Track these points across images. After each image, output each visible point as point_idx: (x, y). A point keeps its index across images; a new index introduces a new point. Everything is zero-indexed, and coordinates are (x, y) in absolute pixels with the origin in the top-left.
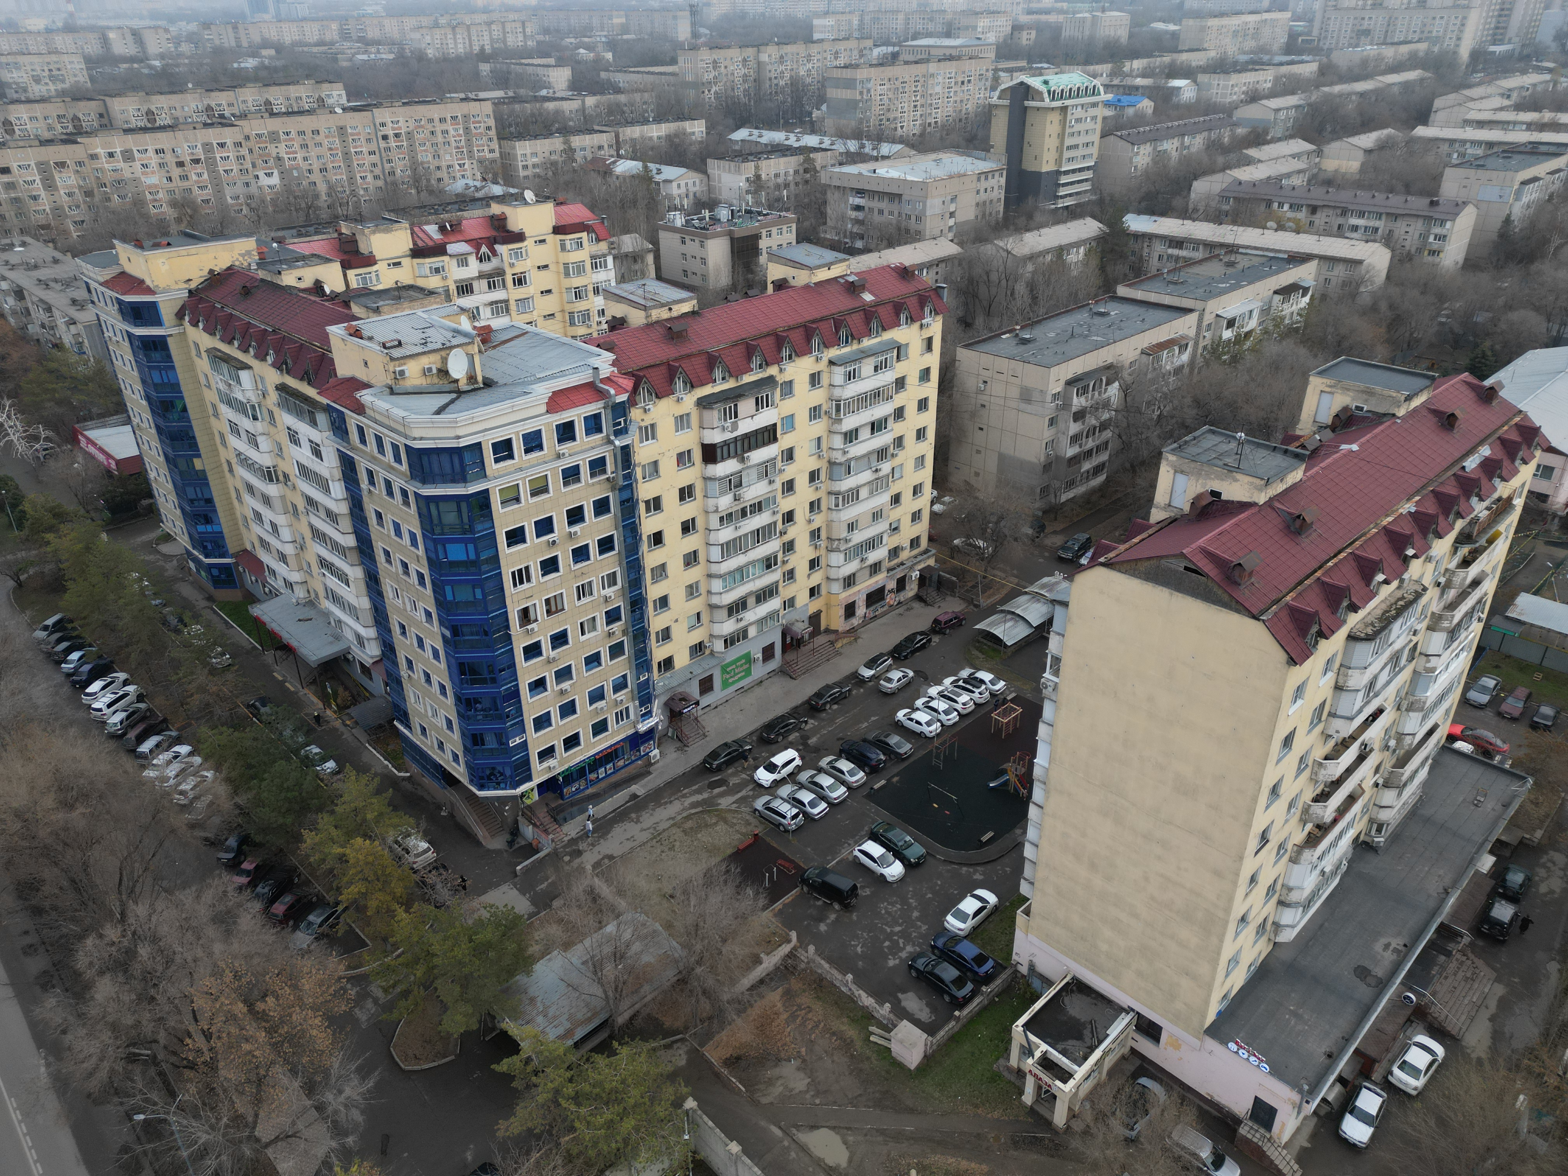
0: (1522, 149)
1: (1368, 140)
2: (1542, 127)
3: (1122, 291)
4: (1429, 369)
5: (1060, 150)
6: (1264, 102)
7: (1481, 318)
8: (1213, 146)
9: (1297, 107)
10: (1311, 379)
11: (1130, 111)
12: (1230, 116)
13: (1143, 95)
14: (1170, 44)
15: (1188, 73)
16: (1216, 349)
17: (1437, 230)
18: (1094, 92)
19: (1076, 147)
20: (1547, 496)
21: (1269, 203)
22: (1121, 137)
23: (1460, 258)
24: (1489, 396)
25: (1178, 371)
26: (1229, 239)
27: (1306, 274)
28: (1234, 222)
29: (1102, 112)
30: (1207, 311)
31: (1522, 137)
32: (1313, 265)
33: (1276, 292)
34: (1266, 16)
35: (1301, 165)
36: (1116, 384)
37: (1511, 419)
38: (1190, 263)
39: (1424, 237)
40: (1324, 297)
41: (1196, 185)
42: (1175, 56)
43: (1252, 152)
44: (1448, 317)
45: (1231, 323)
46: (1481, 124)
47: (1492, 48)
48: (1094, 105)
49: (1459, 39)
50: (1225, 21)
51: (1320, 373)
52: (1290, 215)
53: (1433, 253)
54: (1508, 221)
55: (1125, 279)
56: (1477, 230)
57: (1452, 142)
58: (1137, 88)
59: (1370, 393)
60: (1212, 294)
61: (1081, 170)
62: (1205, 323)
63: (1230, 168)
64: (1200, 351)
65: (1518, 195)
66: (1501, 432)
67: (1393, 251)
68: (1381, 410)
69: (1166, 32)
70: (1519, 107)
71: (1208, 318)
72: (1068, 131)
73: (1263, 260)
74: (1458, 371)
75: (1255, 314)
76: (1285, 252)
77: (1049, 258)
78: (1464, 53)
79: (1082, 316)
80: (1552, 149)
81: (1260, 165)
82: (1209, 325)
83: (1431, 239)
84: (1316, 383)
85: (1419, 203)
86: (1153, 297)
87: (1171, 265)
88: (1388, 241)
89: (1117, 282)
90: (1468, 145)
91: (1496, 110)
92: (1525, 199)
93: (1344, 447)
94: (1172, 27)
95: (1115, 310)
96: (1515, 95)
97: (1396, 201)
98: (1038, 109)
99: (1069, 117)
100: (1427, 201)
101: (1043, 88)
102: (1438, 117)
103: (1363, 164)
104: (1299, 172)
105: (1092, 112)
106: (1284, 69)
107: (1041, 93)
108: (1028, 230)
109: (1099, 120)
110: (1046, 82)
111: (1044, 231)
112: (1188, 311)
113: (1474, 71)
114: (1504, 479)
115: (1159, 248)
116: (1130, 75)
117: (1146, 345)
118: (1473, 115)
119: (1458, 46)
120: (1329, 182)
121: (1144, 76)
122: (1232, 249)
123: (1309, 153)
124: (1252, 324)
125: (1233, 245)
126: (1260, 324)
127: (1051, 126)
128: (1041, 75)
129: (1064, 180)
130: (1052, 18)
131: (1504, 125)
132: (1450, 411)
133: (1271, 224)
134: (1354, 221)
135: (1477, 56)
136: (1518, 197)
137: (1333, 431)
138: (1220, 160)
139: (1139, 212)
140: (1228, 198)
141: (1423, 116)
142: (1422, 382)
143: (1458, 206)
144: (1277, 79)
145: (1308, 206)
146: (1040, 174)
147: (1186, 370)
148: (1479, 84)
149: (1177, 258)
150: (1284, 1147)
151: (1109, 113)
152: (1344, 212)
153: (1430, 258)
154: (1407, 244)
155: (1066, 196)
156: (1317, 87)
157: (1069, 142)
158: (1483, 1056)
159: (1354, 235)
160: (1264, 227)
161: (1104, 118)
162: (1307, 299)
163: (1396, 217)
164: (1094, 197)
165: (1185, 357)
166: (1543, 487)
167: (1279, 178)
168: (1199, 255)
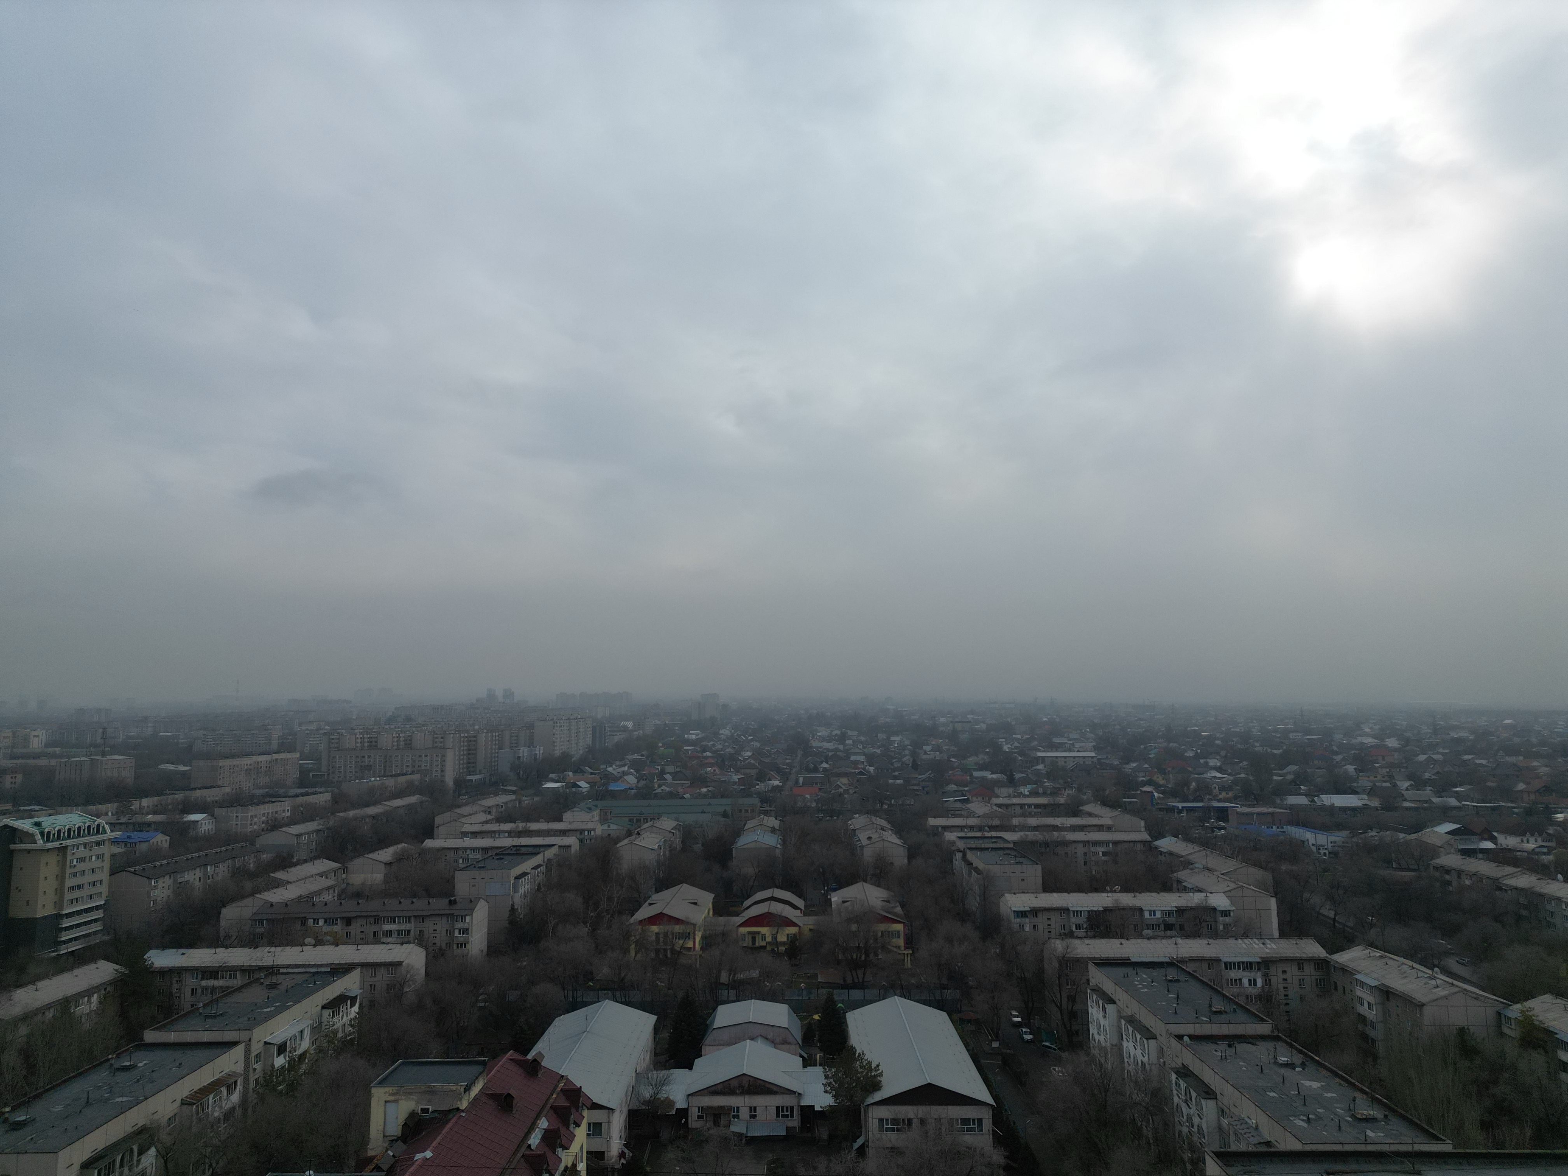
0: (509, 851)
1: (386, 854)
2: (519, 834)
3: (150, 1036)
4: (480, 1054)
5: (60, 891)
6: (285, 829)
7: (512, 996)
8: (239, 873)
9: (317, 831)
10: (374, 1091)
11: (144, 847)
12: (253, 843)
13: (156, 830)
14: (184, 783)
15: (202, 807)
16: (270, 1080)
17: (460, 925)
18: (99, 830)
19: (81, 886)
20: (603, 1153)
21: (304, 921)
22: (135, 873)
23: (484, 946)
24: (533, 1068)
25: (228, 1115)
26: (268, 961)
27: (351, 983)
28: (271, 944)
29: (108, 850)
30: (254, 1041)
31: (507, 842)
32: (356, 975)
33: (324, 1007)
34: (275, 756)
35: (330, 882)
36: (153, 1151)
37: (557, 1086)
38: (228, 992)
39: (450, 932)
40: (372, 1004)
41: (225, 912)
42: (188, 793)
43: (280, 875)
44: (485, 1001)
45: (282, 1049)
46: (475, 834)
47: (469, 777)
48: (100, 843)
49: (443, 771)
50: (236, 762)
51: (381, 1083)
52: (326, 929)
53: (461, 945)
54: (513, 909)
55: (154, 1023)
56: (492, 920)
57: (456, 850)
58: (149, 824)
59: (431, 1092)
60: (257, 1020)
61: (87, 911)
62: (253, 1055)
63: (260, 892)
64: (251, 1086)
65: (516, 889)
66: (552, 1100)
67: (426, 949)
68: (446, 1108)
69: (177, 772)
70: (499, 820)
71: (256, 1048)
72: (69, 871)
73: (306, 977)
74: (505, 1051)
75: (307, 1034)
76: (327, 965)
77: (50, 1014)
78: (449, 781)
79: (101, 1076)
80: (531, 850)
81: (289, 886)
82: (258, 1055)
83: (457, 934)
84: (379, 1094)
85: (440, 904)
86: (189, 1037)
87: (207, 999)
88: (420, 940)
89: (143, 1027)
90: (469, 852)
91: (483, 823)
92: (521, 891)
93: (418, 1156)
94: (182, 768)
95: (142, 1061)
96: (494, 811)
97: (420, 904)
98: (29, 851)
99: (69, 858)
100: (447, 901)
101: (35, 831)
102: (442, 831)
103: (386, 876)
104: (328, 888)
105: (98, 850)
106: (300, 800)
107: (32, 835)
108: (20, 986)
109: (107, 857)
110: (38, 824)
111: (41, 984)
112: (234, 1044)
113: (460, 795)
114: (566, 1148)
115: (190, 982)
116: (141, 811)
117: (186, 1093)
118: (467, 828)
119: (443, 776)
120: (358, 895)
121: (155, 813)
122: (272, 970)
123: (335, 871)
124: (305, 1044)
125: (273, 967)
126: (313, 1042)
127: (48, 868)
128: (31, 817)
129: (66, 923)
130: (43, 762)
131: (492, 834)
132: (505, 1092)
133: (307, 940)
134: (387, 927)
135: (459, 783)
136: (516, 890)
137: (405, 1142)
138: (248, 885)
139: (163, 947)
140: (260, 921)
141: (429, 831)
142: (476, 1069)
143: (472, 903)
144: (294, 809)
145: (342, 918)
146: (35, 920)
147: (238, 1112)
148: (466, 804)
149: (214, 989)
151: (117, 850)
152: (377, 920)
153: (459, 951)
154: (437, 941)
155: (71, 940)
156: (333, 813)
157: (69, 883)
159: (390, 940)
160: (302, 945)
161: (113, 856)
162: (356, 1008)
163: (423, 918)
164: (106, 938)
165: (235, 1097)
166: (598, 1145)
167: (310, 896)
168: (238, 982)
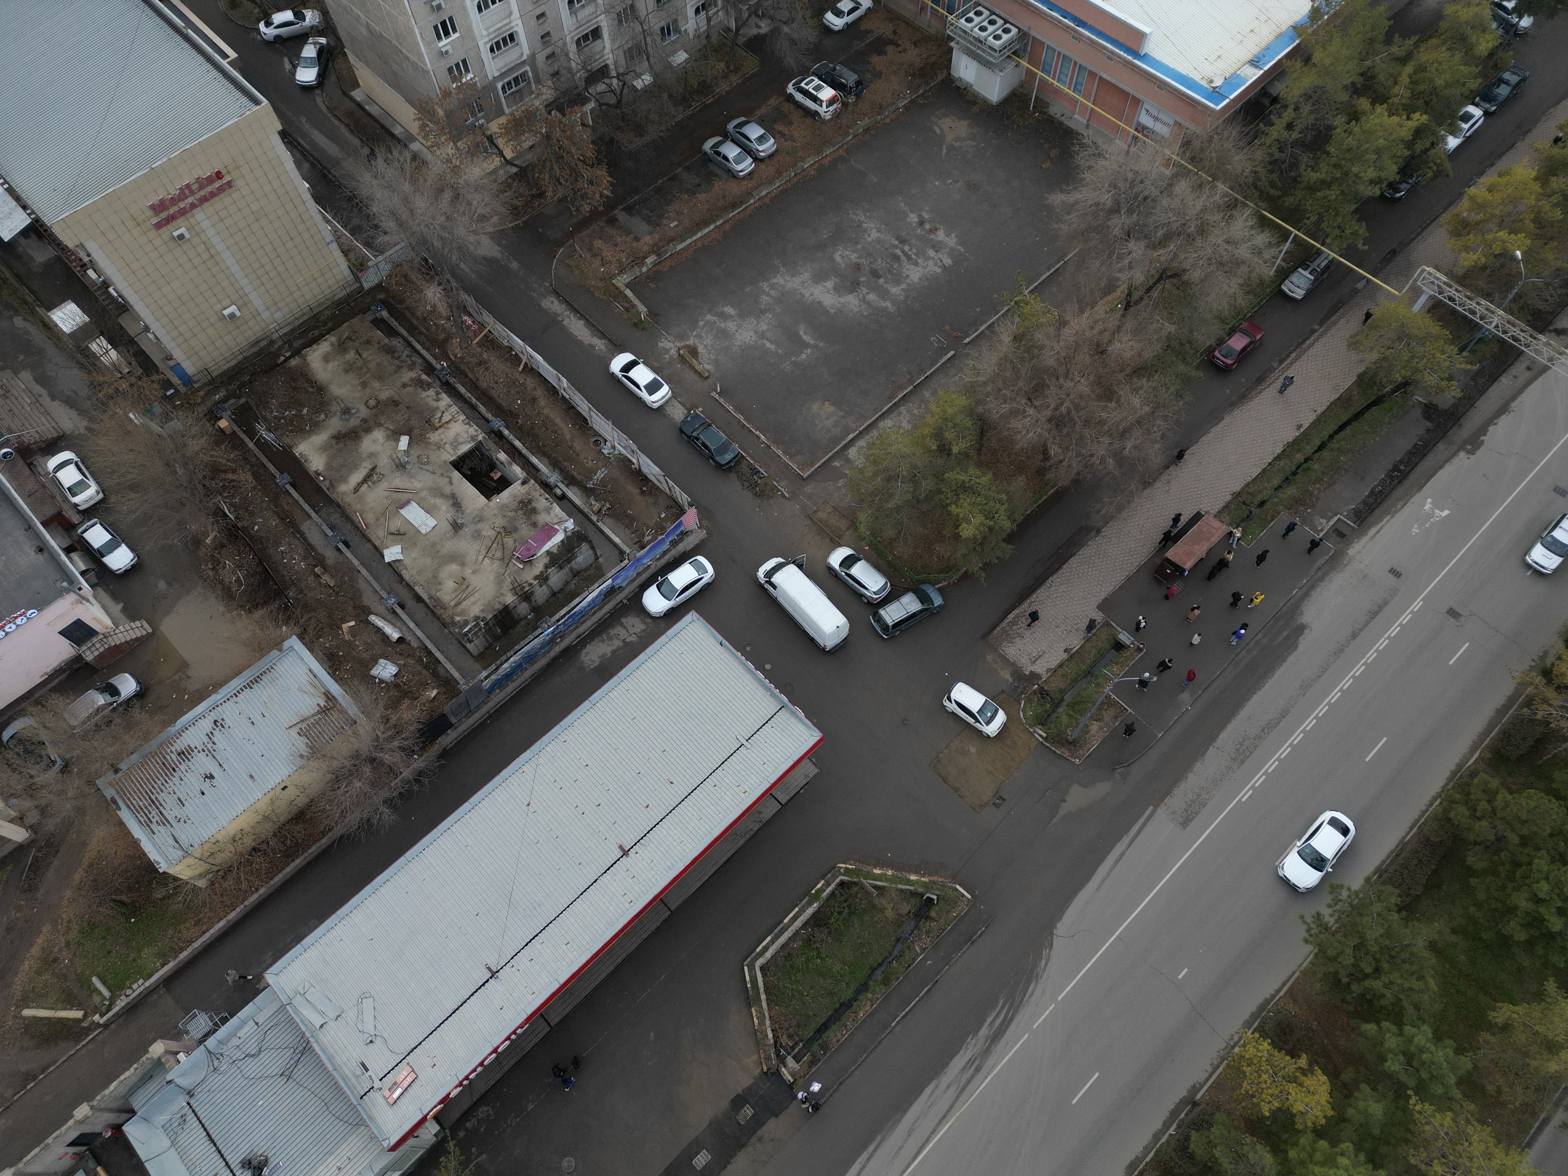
150: (117, 627)
158: (85, 423)
